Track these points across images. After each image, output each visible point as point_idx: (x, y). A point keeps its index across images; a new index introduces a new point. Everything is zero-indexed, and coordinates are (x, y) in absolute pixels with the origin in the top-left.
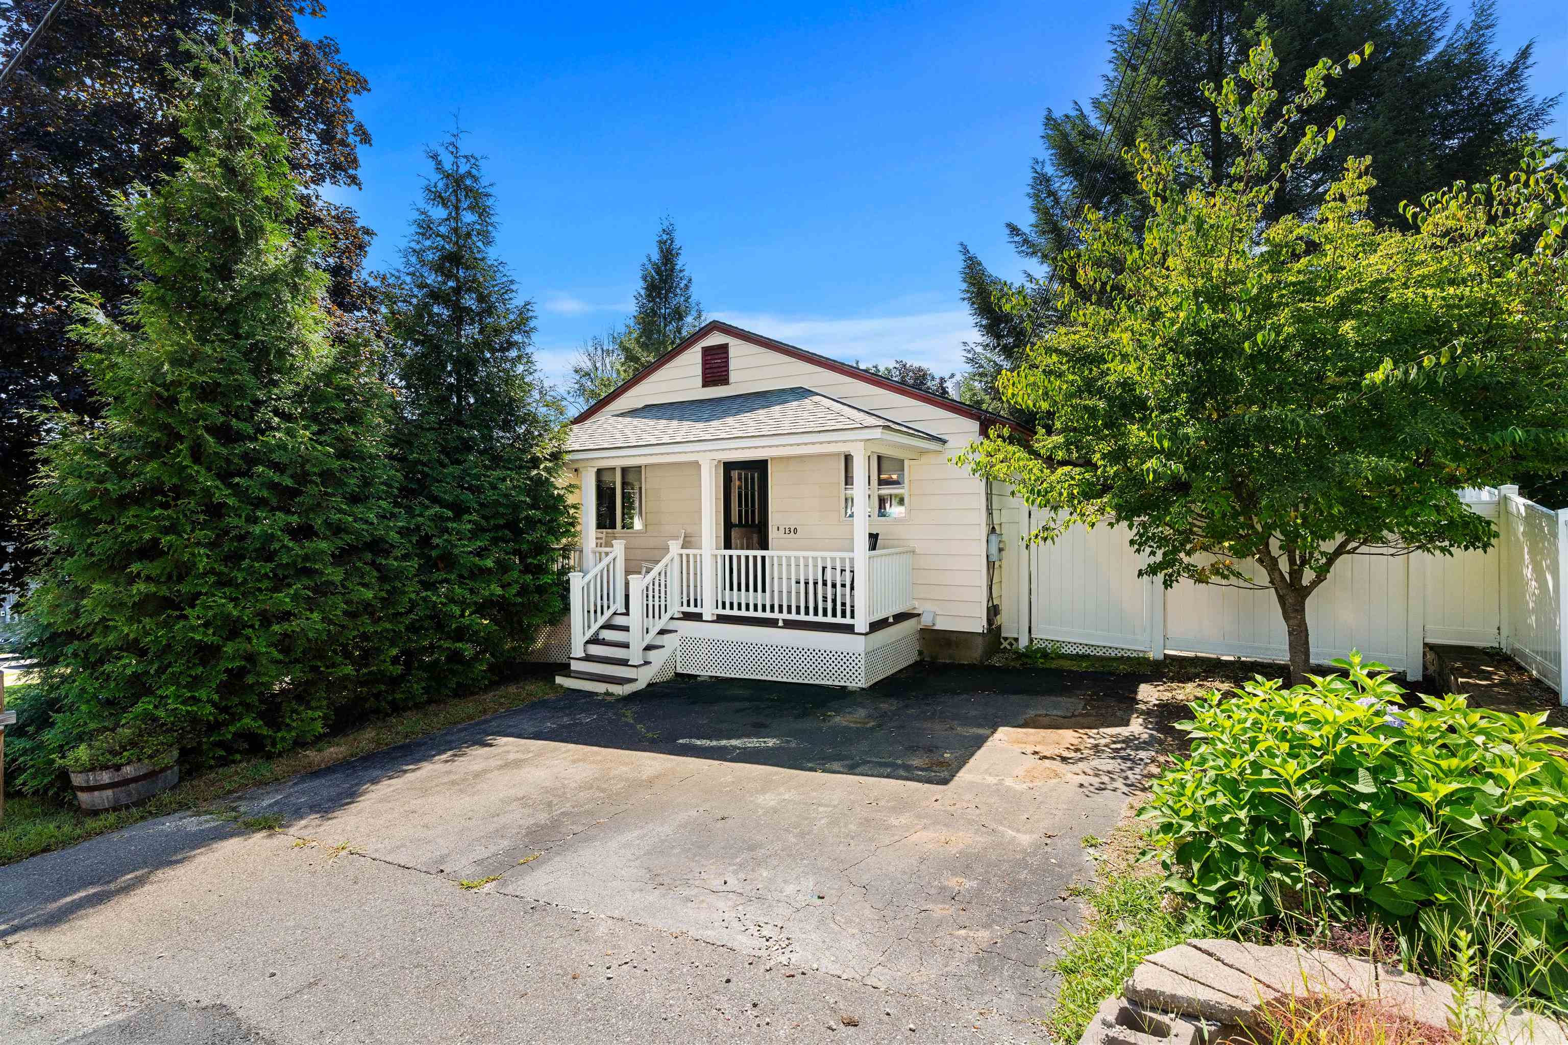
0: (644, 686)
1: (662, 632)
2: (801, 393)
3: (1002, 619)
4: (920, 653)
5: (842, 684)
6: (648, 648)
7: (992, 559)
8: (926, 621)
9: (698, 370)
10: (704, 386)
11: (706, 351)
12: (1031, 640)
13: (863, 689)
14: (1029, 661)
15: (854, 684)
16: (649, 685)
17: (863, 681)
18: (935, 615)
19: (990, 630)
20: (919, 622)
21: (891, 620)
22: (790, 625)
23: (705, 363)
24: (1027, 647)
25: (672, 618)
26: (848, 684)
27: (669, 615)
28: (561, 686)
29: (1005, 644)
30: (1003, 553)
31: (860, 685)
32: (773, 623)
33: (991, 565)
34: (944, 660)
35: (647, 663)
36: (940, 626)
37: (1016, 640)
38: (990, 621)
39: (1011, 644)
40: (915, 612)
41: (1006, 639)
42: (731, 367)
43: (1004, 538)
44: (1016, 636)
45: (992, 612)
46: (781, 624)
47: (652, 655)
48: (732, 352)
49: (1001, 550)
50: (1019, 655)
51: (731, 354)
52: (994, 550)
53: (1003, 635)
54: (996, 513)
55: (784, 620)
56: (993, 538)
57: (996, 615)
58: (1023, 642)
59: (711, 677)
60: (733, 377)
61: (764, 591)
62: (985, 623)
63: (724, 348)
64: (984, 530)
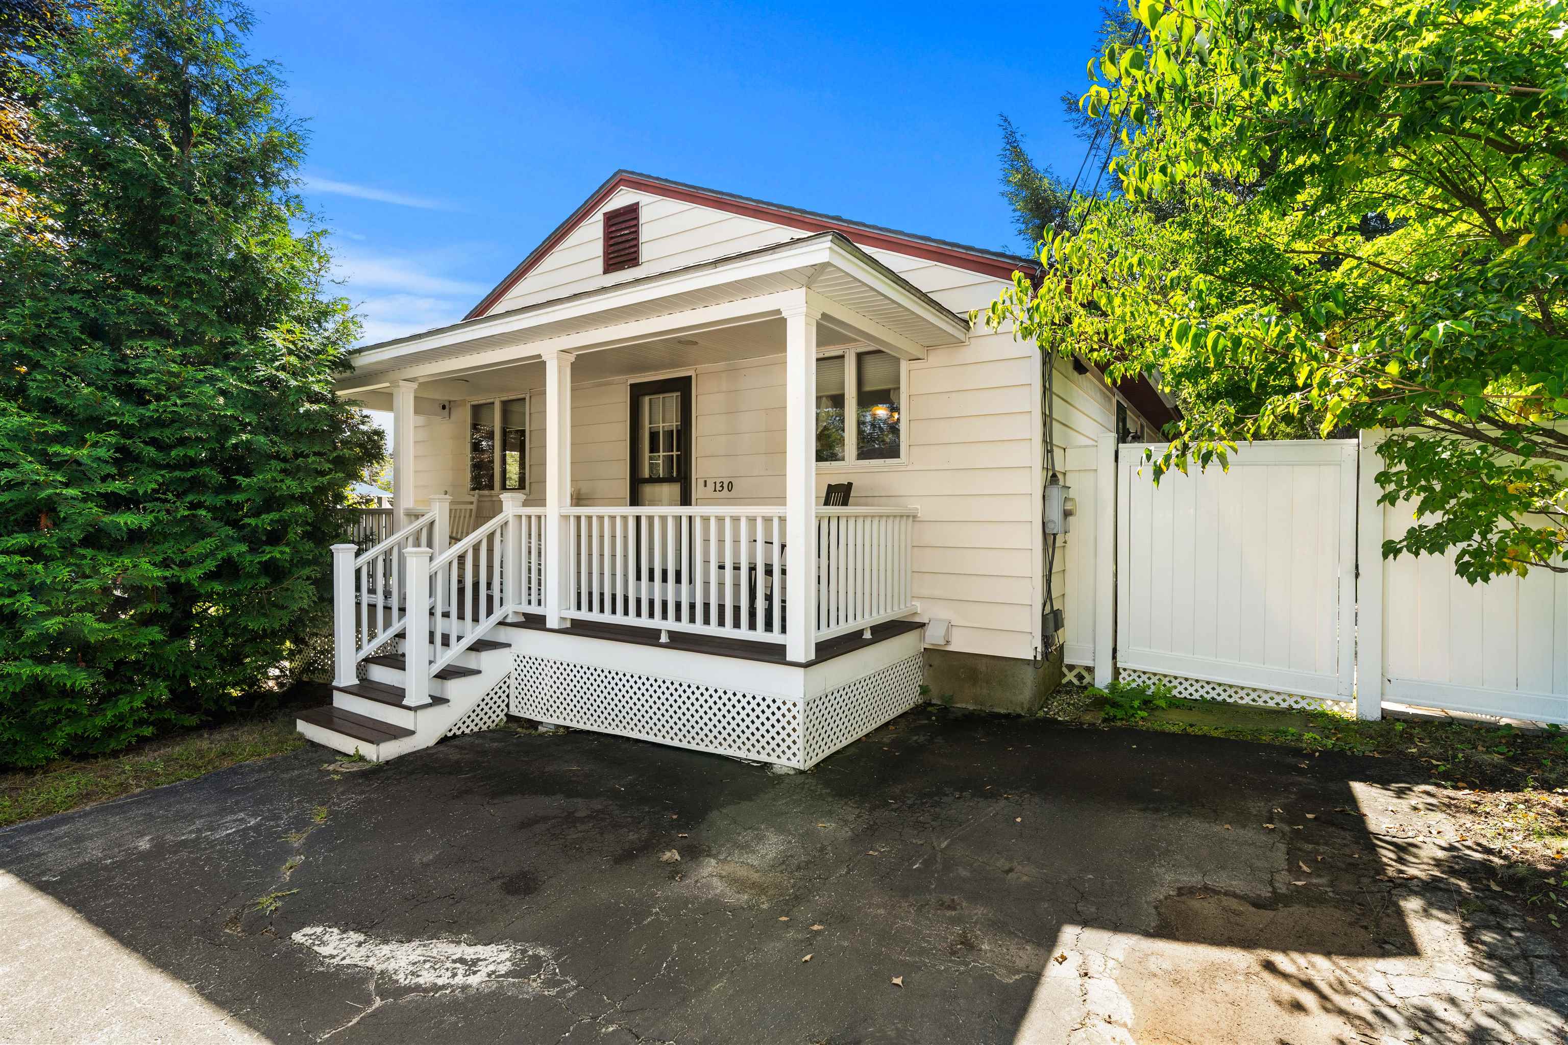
0: (432, 742)
1: (480, 646)
3: (1068, 635)
4: (924, 690)
5: (763, 758)
6: (447, 674)
7: (1050, 529)
8: (934, 637)
9: (598, 249)
10: (606, 268)
11: (610, 218)
12: (1116, 672)
13: (801, 772)
14: (1120, 714)
15: (783, 761)
16: (444, 740)
17: (801, 755)
18: (950, 626)
19: (1046, 655)
20: (922, 638)
21: (868, 635)
22: (680, 641)
23: (608, 237)
24: (1113, 687)
25: (502, 623)
26: (773, 759)
27: (497, 615)
28: (301, 736)
29: (1070, 677)
30: (1071, 518)
31: (794, 763)
32: (649, 637)
33: (1050, 540)
34: (964, 704)
35: (438, 701)
36: (959, 645)
37: (1090, 670)
38: (1047, 640)
39: (1080, 677)
40: (917, 619)
41: (1071, 668)
42: (643, 238)
43: (1072, 494)
44: (1090, 663)
45: (1051, 625)
46: (664, 639)
47: (454, 688)
49: (1067, 514)
50: (1100, 702)
51: (643, 217)
52: (1055, 514)
53: (1067, 660)
54: (1057, 453)
55: (671, 633)
56: (1054, 492)
57: (1057, 629)
58: (1103, 679)
59: (558, 727)
60: (646, 252)
62: (1038, 642)
63: (633, 211)
64: (1038, 478)
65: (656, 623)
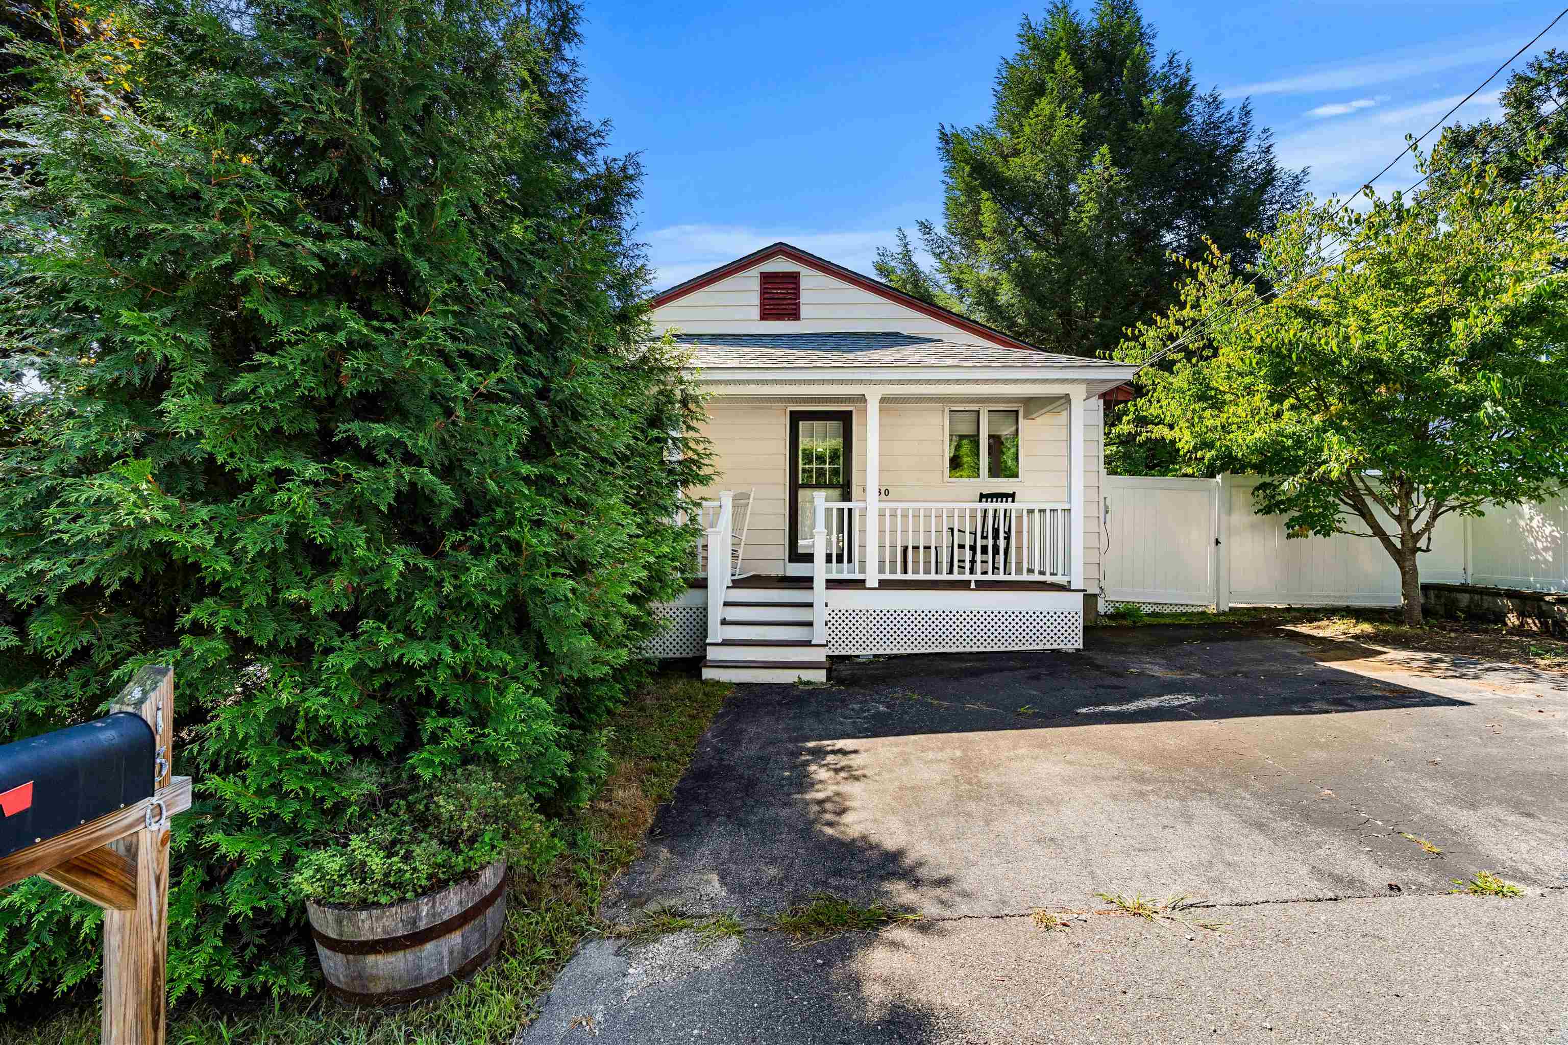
2: (893, 339)
5: (1055, 647)
9: (755, 299)
10: (762, 319)
11: (766, 278)
15: (1069, 646)
22: (982, 586)
23: (764, 291)
26: (1062, 646)
31: (1076, 646)
32: (963, 585)
42: (803, 300)
46: (973, 586)
48: (804, 283)
51: (803, 286)
55: (976, 582)
60: (804, 311)
61: (850, 561)
63: (794, 278)
65: (967, 576)
